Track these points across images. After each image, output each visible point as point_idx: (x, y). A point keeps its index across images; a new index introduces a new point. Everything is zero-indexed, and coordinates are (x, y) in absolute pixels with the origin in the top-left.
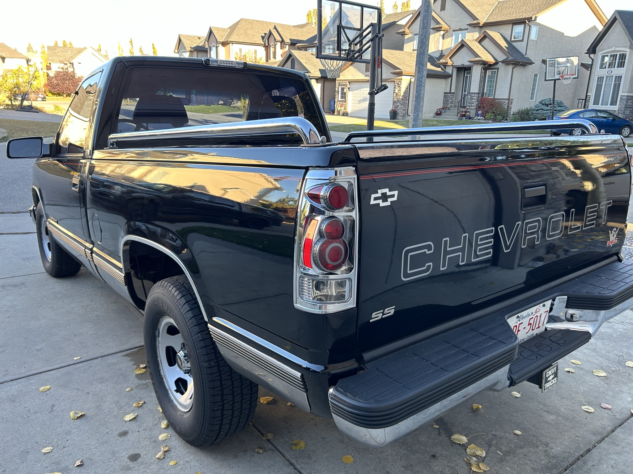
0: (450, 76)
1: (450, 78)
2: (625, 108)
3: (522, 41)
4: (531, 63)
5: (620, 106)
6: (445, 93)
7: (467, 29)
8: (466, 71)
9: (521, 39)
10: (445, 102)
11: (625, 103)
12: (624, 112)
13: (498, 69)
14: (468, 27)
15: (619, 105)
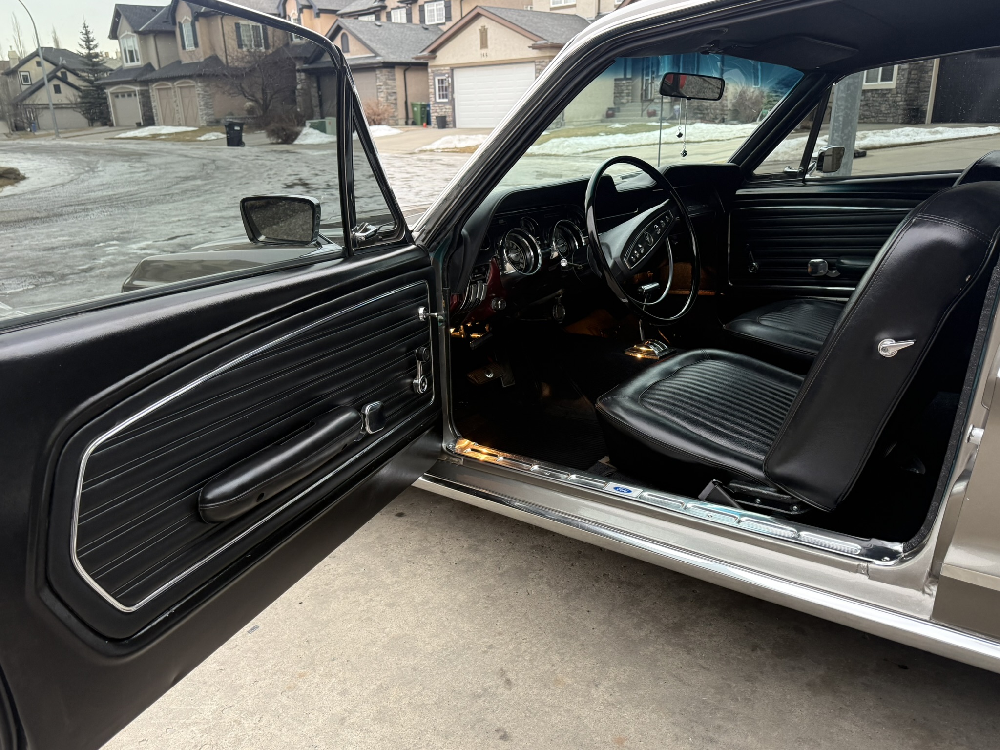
2: (907, 83)
5: (898, 82)
6: (616, 80)
10: (618, 95)
11: (906, 76)
12: (906, 91)
15: (897, 79)
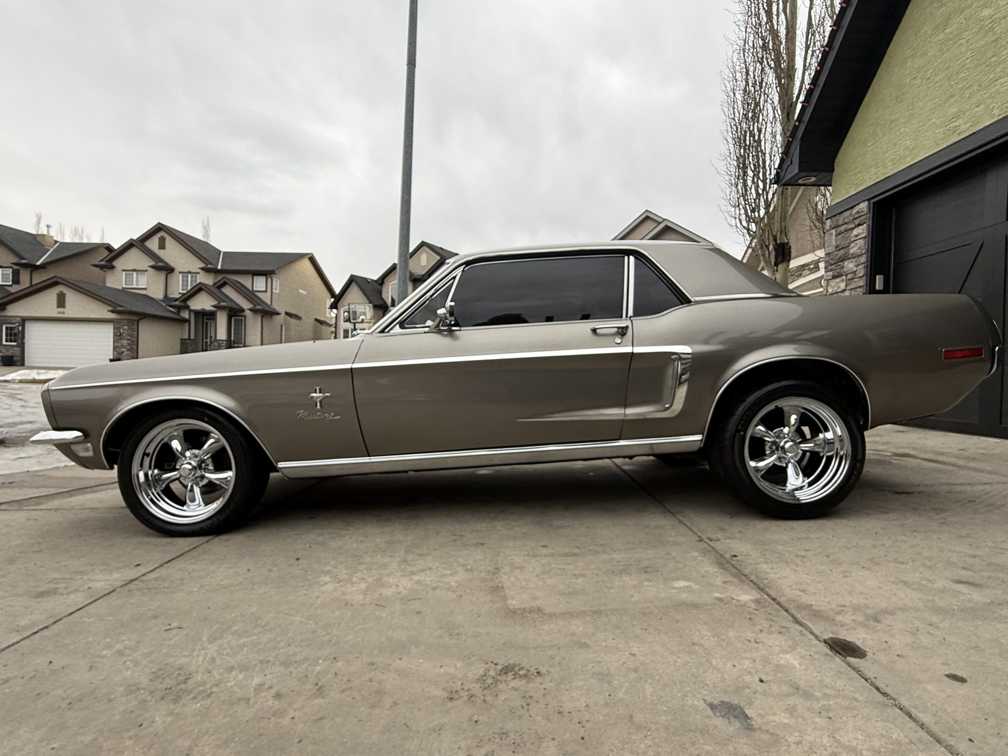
0: (188, 321)
1: (187, 324)
3: (266, 291)
4: (278, 314)
6: (181, 339)
7: (198, 273)
8: (205, 318)
9: (264, 289)
13: (245, 317)
14: (200, 271)
